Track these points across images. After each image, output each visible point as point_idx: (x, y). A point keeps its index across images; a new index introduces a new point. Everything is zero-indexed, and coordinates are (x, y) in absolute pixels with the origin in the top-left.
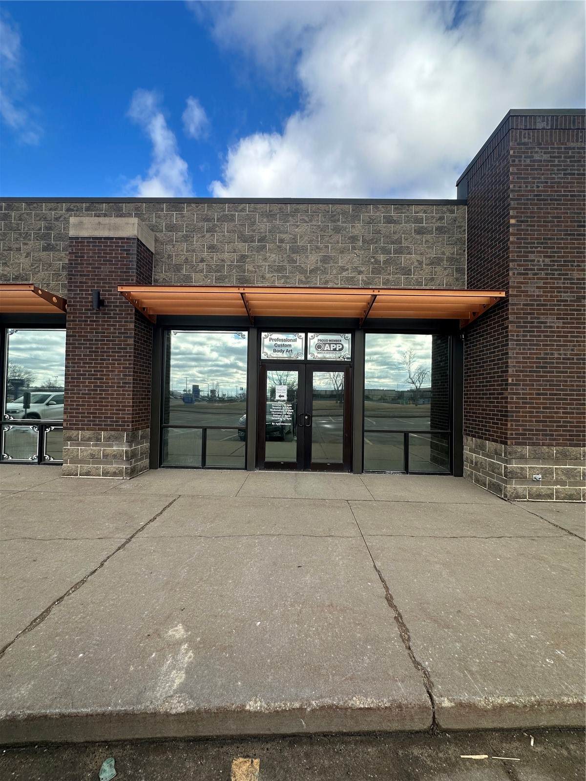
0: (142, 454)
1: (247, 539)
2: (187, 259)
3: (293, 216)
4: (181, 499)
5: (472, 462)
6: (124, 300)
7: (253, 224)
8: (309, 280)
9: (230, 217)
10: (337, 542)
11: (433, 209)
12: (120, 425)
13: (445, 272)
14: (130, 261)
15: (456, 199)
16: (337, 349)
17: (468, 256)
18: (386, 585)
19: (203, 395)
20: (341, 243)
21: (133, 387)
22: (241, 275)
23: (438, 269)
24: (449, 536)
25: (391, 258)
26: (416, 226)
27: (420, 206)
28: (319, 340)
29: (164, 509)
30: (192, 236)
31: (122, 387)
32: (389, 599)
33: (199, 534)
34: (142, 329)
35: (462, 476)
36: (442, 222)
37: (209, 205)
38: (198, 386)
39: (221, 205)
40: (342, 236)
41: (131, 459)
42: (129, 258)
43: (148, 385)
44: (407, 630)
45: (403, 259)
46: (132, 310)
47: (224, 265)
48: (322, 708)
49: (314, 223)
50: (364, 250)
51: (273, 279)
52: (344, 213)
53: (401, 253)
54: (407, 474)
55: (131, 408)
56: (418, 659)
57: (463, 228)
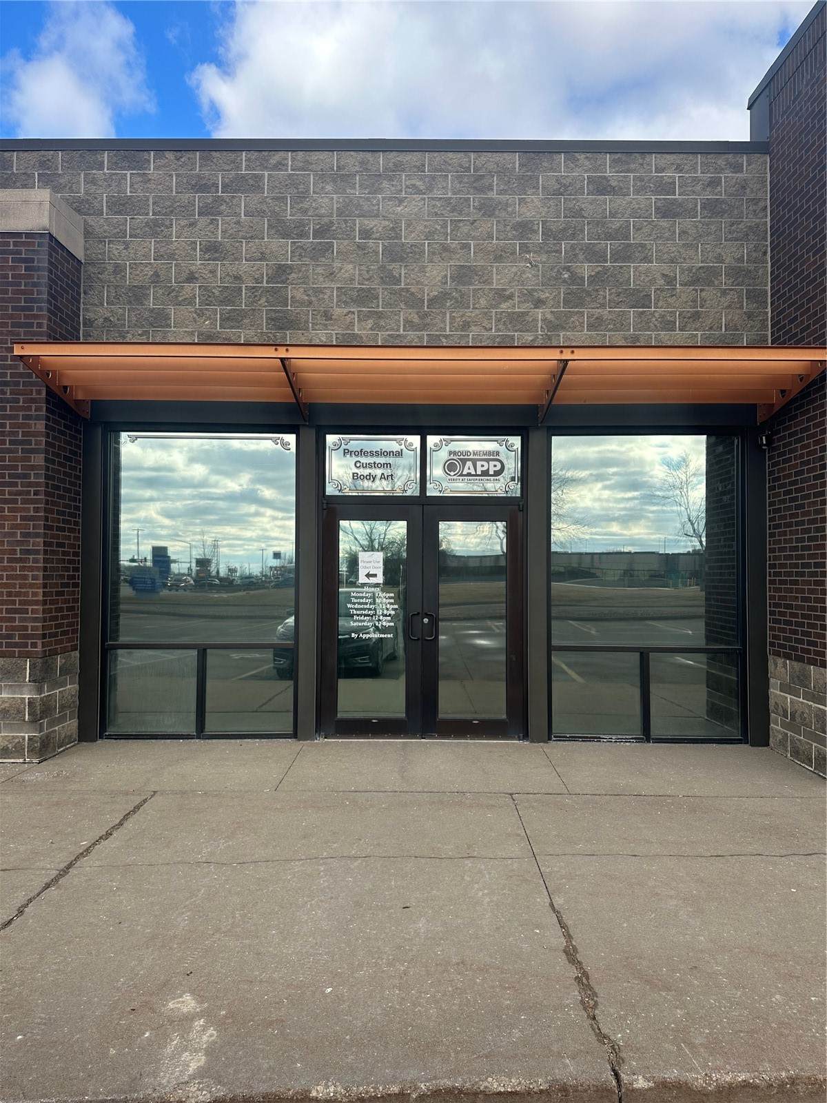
0: (62, 707)
1: (303, 865)
2: (156, 275)
3: (391, 179)
4: (157, 797)
5: (785, 711)
6: (22, 371)
7: (303, 196)
8: (428, 320)
9: (251, 182)
10: (483, 867)
11: (697, 162)
12: (16, 645)
13: (723, 299)
14: (35, 284)
15: (748, 140)
16: (491, 472)
17: (772, 267)
18: (568, 932)
19: (176, 572)
20: (497, 239)
21: (45, 560)
22: (279, 311)
23: (709, 293)
24: (709, 854)
25: (606, 270)
26: (660, 199)
27: (668, 156)
28: (450, 453)
29: (126, 817)
30: (168, 223)
31: (20, 560)
32: (571, 954)
33: (204, 859)
34: (61, 432)
35: (767, 745)
36: (716, 191)
37: (206, 154)
38: (165, 549)
39: (232, 156)
40: (498, 222)
41: (41, 718)
42: (31, 276)
43: (76, 554)
44: (595, 994)
45: (634, 272)
46: (39, 392)
47: (241, 288)
48: (436, 1093)
49: (437, 193)
50: (547, 252)
51: (348, 319)
52: (503, 172)
53: (628, 258)
54: (649, 742)
55: (40, 608)
56: (605, 1031)
57: (761, 204)
